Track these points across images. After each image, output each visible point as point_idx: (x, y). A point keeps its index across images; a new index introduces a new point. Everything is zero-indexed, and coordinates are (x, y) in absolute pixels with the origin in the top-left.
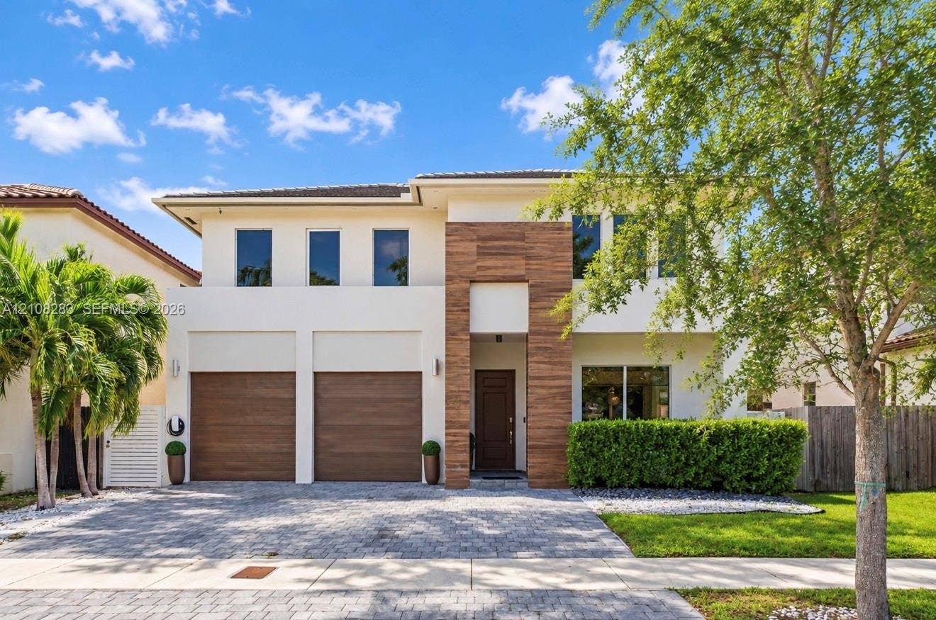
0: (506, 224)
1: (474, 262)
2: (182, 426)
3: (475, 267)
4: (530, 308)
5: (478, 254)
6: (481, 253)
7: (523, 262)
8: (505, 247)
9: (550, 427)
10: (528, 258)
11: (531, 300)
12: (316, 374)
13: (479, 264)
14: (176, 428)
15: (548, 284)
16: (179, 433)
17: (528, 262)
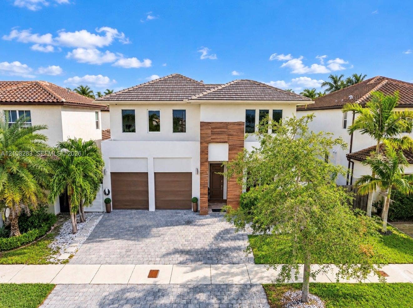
0: (221, 123)
1: (210, 137)
2: (109, 192)
3: (210, 138)
4: (229, 153)
5: (212, 134)
6: (213, 133)
7: (227, 137)
8: (221, 131)
9: (235, 195)
10: (228, 135)
11: (229, 150)
12: (155, 173)
13: (212, 137)
14: (107, 192)
15: (236, 145)
16: (108, 194)
17: (229, 137)
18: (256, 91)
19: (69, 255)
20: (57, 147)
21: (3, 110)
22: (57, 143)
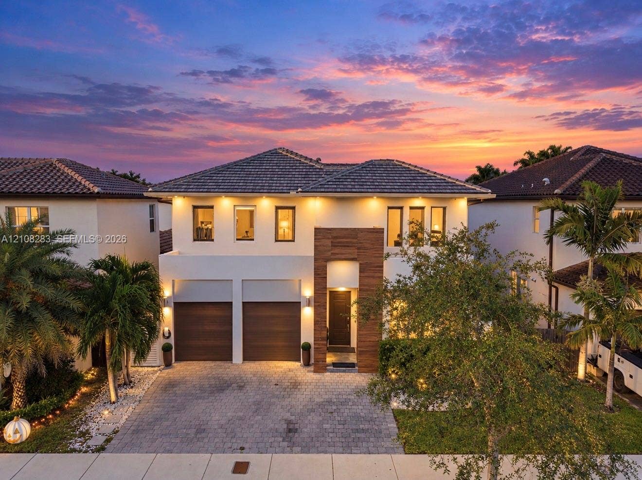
0: (348, 229)
1: (329, 251)
2: (170, 333)
3: (330, 253)
4: (360, 276)
5: (332, 246)
6: (334, 245)
7: (356, 251)
8: (347, 243)
9: (370, 341)
10: (358, 249)
11: (360, 272)
12: (243, 302)
13: (332, 252)
14: (167, 335)
15: (371, 263)
16: (168, 337)
17: (359, 251)
18: (403, 178)
19: (105, 438)
20: (89, 266)
21: (6, 207)
22: (90, 262)
